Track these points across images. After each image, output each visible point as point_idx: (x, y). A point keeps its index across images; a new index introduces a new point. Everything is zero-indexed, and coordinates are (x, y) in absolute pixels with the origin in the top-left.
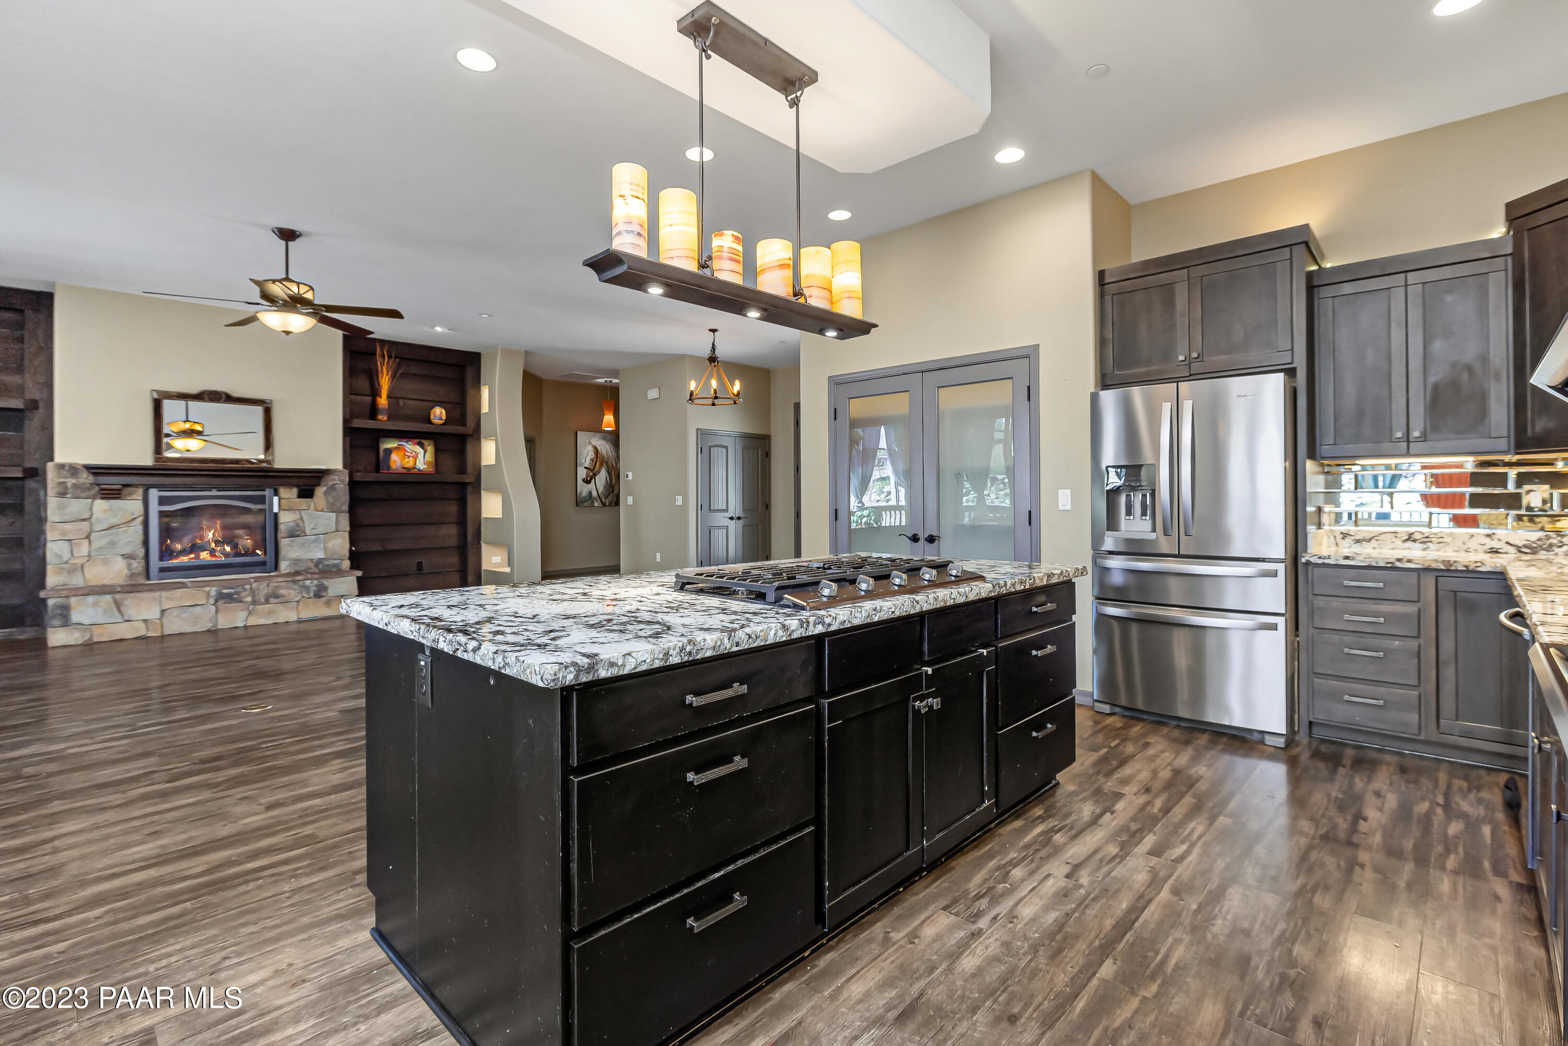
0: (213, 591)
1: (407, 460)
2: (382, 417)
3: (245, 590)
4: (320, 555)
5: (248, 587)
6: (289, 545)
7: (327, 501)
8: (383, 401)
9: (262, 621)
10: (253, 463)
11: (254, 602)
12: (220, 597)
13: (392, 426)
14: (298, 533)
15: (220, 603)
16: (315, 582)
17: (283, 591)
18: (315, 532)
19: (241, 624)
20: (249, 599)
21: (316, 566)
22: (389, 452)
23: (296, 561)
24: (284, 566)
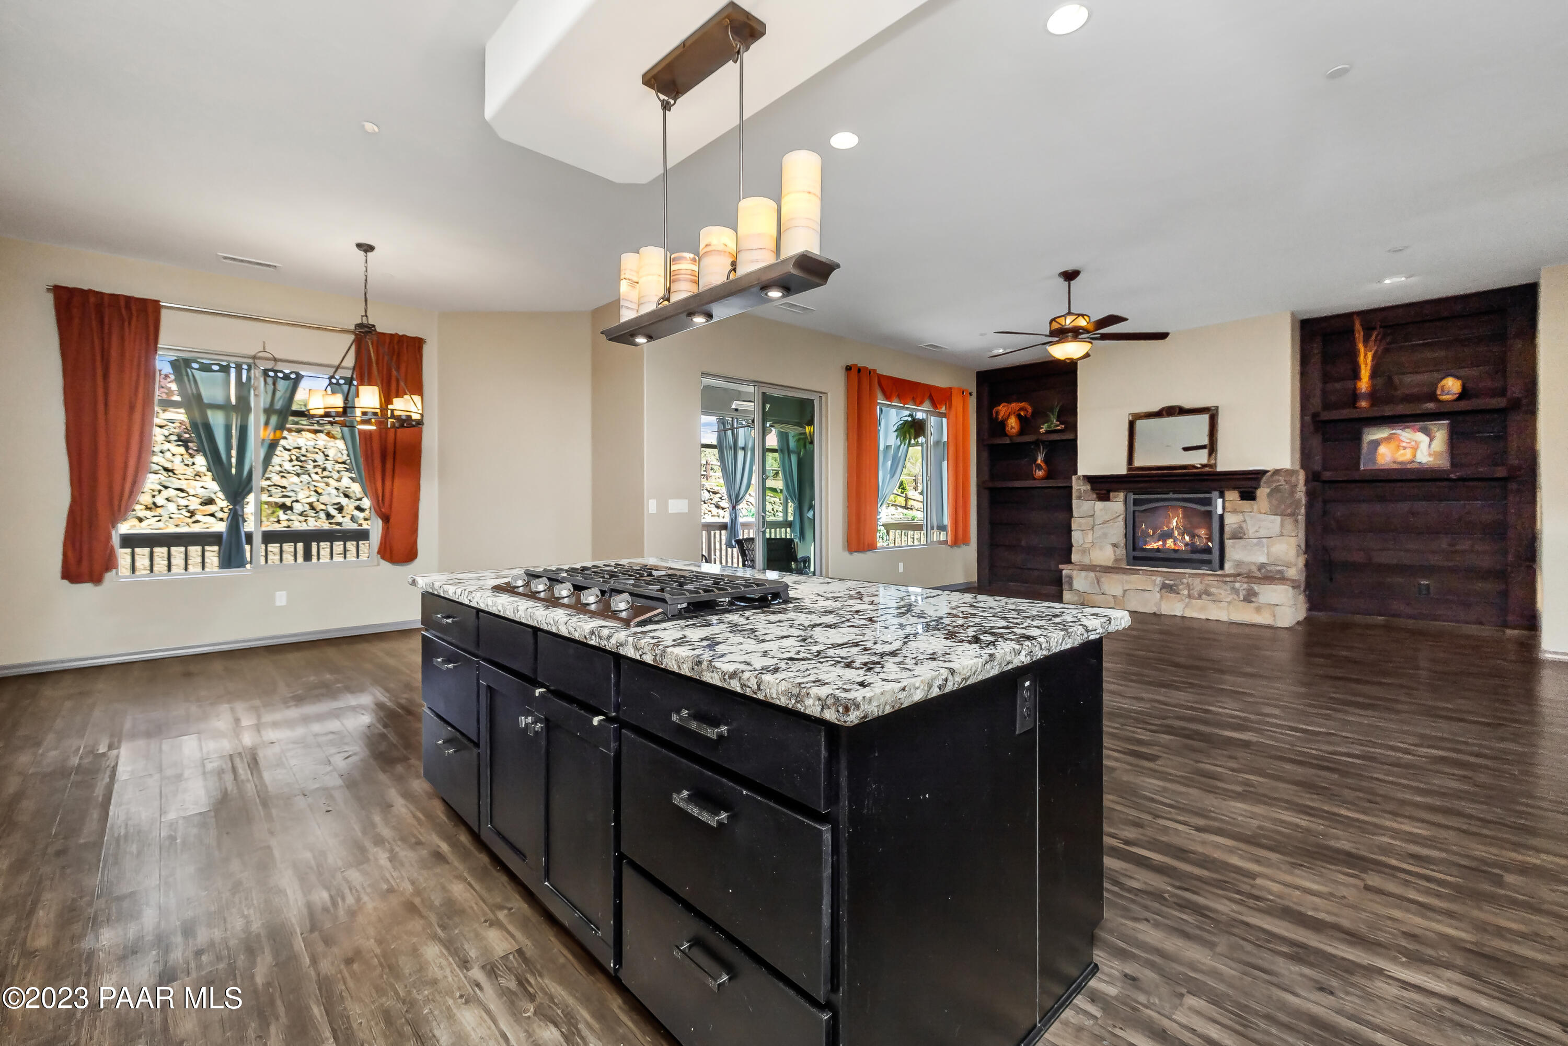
0: (1159, 580)
1: (1402, 452)
2: (1364, 404)
3: (1182, 583)
4: (1263, 559)
5: (1185, 581)
6: (1233, 547)
7: (1270, 503)
8: (1364, 384)
9: (1195, 615)
10: (1197, 468)
11: (1189, 596)
12: (1164, 587)
13: (1376, 412)
14: (1240, 535)
15: (1163, 591)
16: (1245, 586)
17: (1213, 590)
18: (1258, 535)
19: (1179, 614)
20: (1185, 592)
21: (1259, 570)
22: (1376, 444)
23: (1239, 564)
24: (1229, 567)
